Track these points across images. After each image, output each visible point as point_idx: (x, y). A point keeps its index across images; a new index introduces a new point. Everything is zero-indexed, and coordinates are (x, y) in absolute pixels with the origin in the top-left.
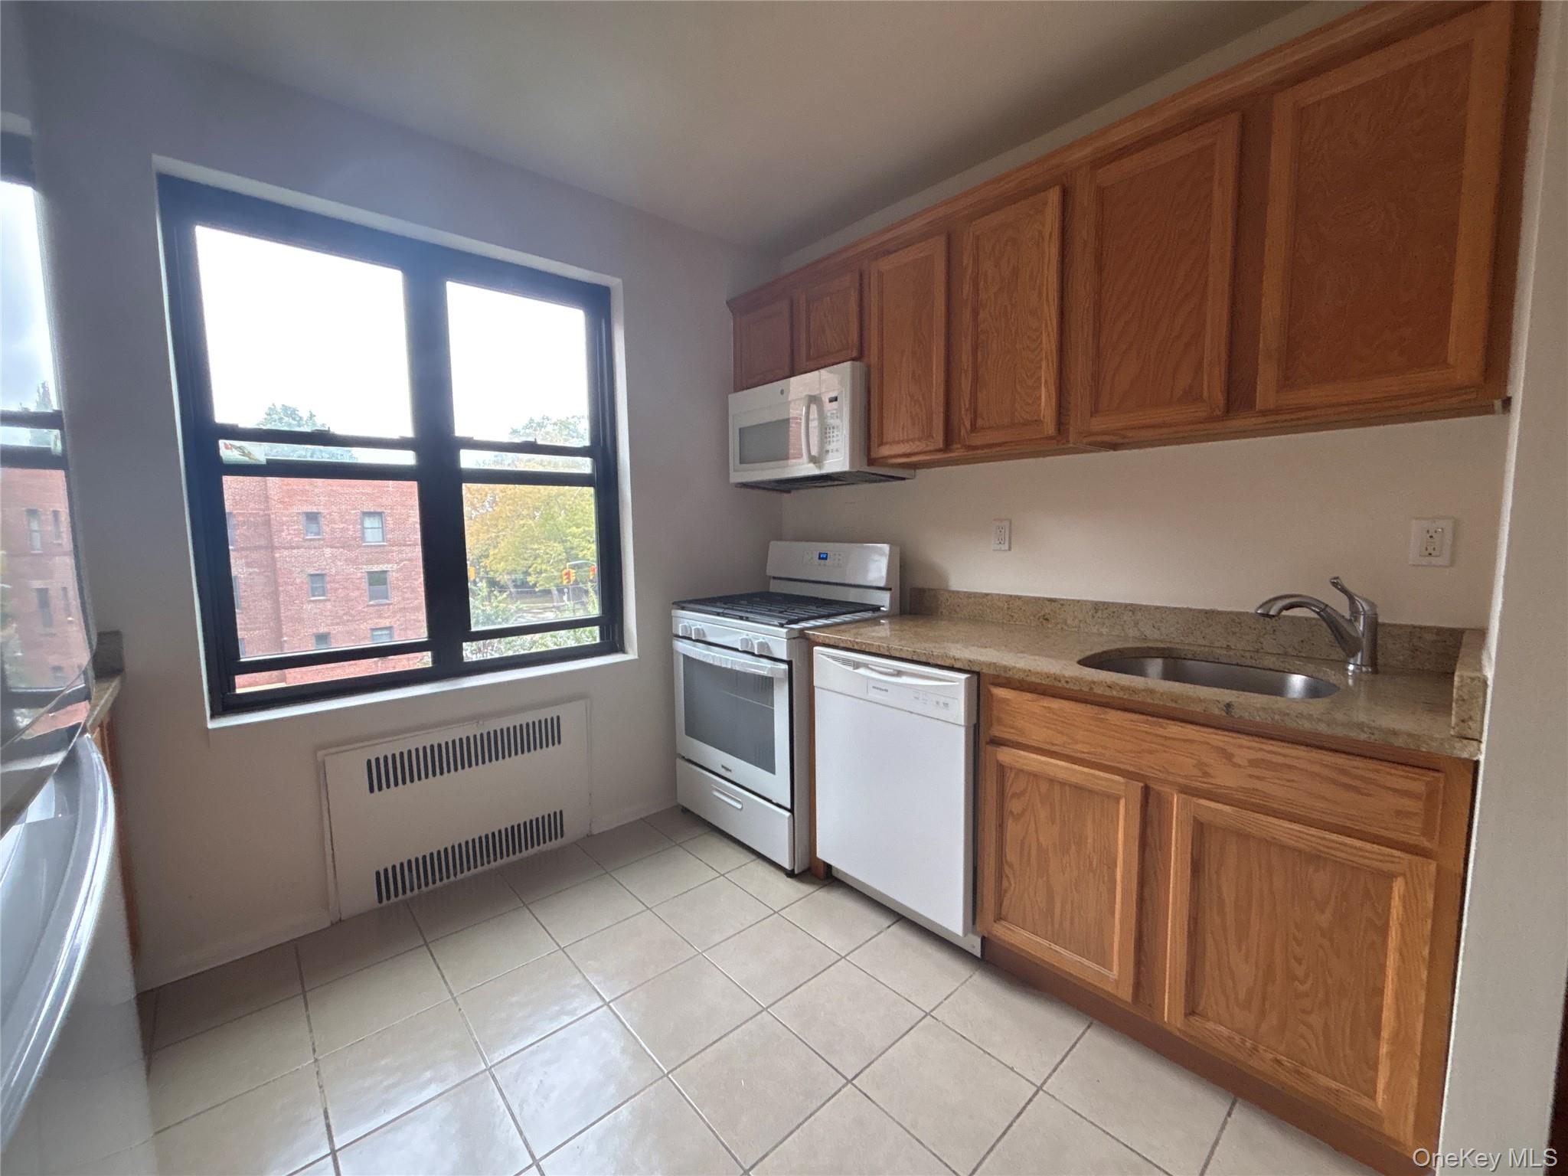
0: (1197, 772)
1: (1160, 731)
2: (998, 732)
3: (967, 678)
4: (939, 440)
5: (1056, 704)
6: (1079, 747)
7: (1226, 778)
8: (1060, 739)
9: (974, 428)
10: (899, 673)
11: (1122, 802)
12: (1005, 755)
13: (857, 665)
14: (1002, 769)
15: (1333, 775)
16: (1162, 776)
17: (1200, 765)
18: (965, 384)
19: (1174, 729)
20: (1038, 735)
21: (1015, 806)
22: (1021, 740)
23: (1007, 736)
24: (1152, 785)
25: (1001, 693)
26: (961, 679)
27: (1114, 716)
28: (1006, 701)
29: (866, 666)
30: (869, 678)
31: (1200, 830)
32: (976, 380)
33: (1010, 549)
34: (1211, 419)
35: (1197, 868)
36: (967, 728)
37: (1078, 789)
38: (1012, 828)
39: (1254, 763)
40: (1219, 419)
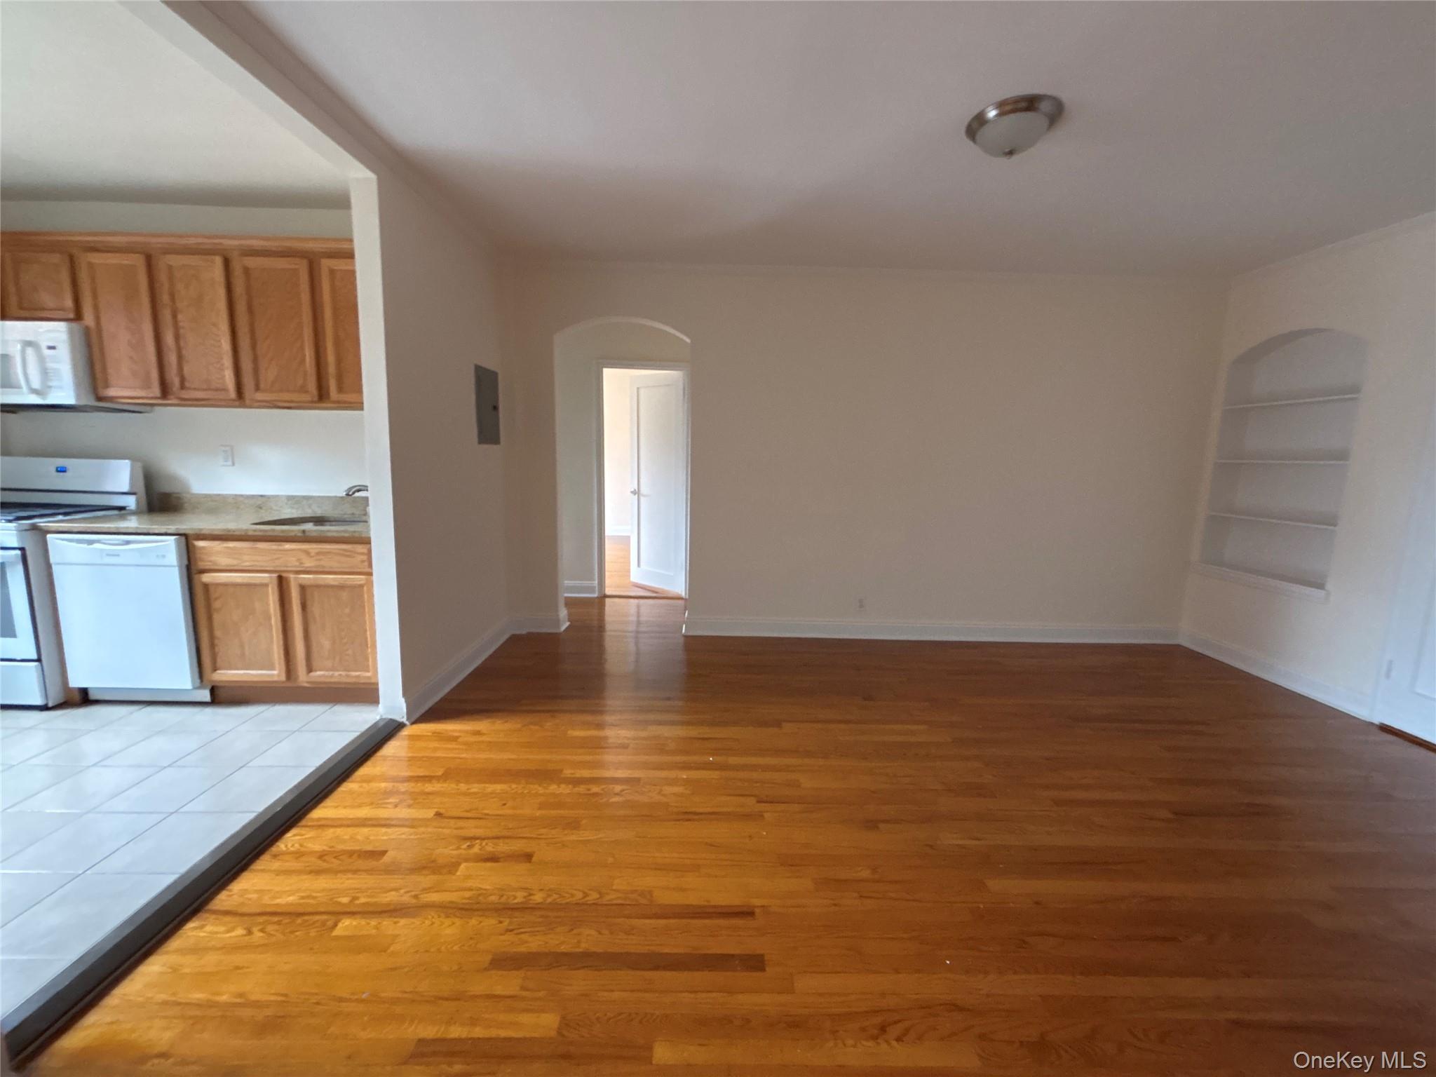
0: (298, 564)
1: (280, 548)
2: (202, 565)
3: (175, 539)
4: (156, 391)
5: (231, 544)
6: (247, 564)
7: (309, 563)
8: (235, 562)
9: (183, 387)
10: (128, 543)
11: (270, 586)
12: (206, 578)
13: (91, 542)
14: (206, 586)
15: (342, 552)
16: (285, 569)
17: (299, 560)
18: (172, 358)
19: (288, 546)
20: (224, 561)
21: (216, 605)
22: (212, 567)
23: (207, 567)
24: (284, 575)
25: (200, 544)
26: (171, 540)
27: (262, 545)
28: (203, 548)
29: (98, 541)
30: (102, 550)
31: (303, 588)
32: (180, 357)
33: (233, 464)
34: (312, 402)
35: (304, 606)
36: (180, 567)
37: (248, 585)
38: (217, 618)
39: (318, 554)
40: (315, 402)
